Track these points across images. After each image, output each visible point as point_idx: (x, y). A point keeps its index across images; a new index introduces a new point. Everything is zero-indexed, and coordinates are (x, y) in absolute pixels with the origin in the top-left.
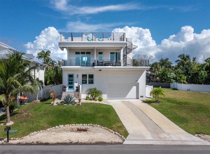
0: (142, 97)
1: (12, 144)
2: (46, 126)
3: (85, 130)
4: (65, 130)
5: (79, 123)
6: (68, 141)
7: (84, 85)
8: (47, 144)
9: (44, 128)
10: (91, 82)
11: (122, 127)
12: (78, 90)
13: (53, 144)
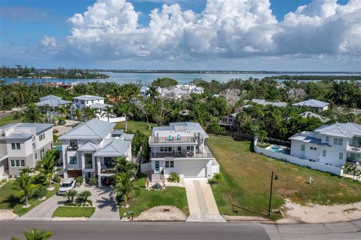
0: (209, 176)
1: (134, 221)
2: (147, 207)
3: (168, 210)
4: (157, 211)
5: (164, 205)
6: (160, 220)
7: (167, 168)
8: (151, 221)
9: (146, 210)
10: (172, 166)
11: (188, 209)
12: (162, 173)
13: (153, 221)
